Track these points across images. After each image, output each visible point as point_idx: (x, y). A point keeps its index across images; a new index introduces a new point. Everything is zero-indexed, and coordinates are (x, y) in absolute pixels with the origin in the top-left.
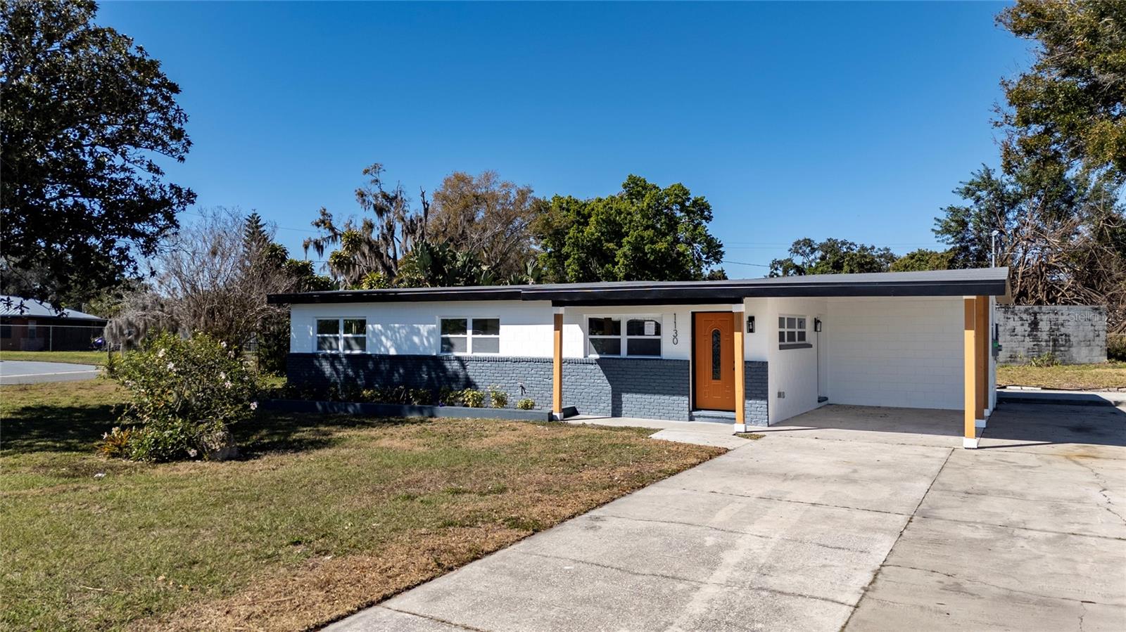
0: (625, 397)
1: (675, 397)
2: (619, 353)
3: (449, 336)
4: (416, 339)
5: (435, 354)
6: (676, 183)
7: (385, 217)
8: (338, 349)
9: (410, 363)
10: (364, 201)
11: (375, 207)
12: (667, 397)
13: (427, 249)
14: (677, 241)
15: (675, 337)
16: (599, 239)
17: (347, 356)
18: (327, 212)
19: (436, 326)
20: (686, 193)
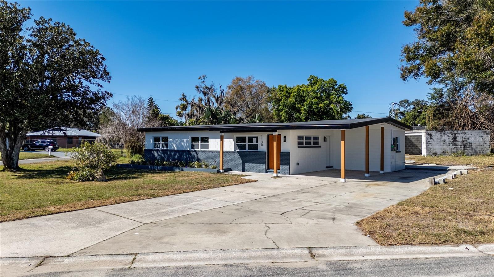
0: (246, 164)
1: (261, 165)
2: (245, 149)
3: (193, 143)
4: (183, 144)
5: (188, 149)
6: (331, 78)
7: (207, 96)
8: (160, 148)
9: (181, 152)
10: (199, 90)
11: (203, 92)
12: (259, 165)
13: (210, 110)
14: (331, 103)
15: (262, 143)
16: (294, 103)
17: (162, 150)
18: (184, 95)
19: (190, 140)
20: (335, 82)
